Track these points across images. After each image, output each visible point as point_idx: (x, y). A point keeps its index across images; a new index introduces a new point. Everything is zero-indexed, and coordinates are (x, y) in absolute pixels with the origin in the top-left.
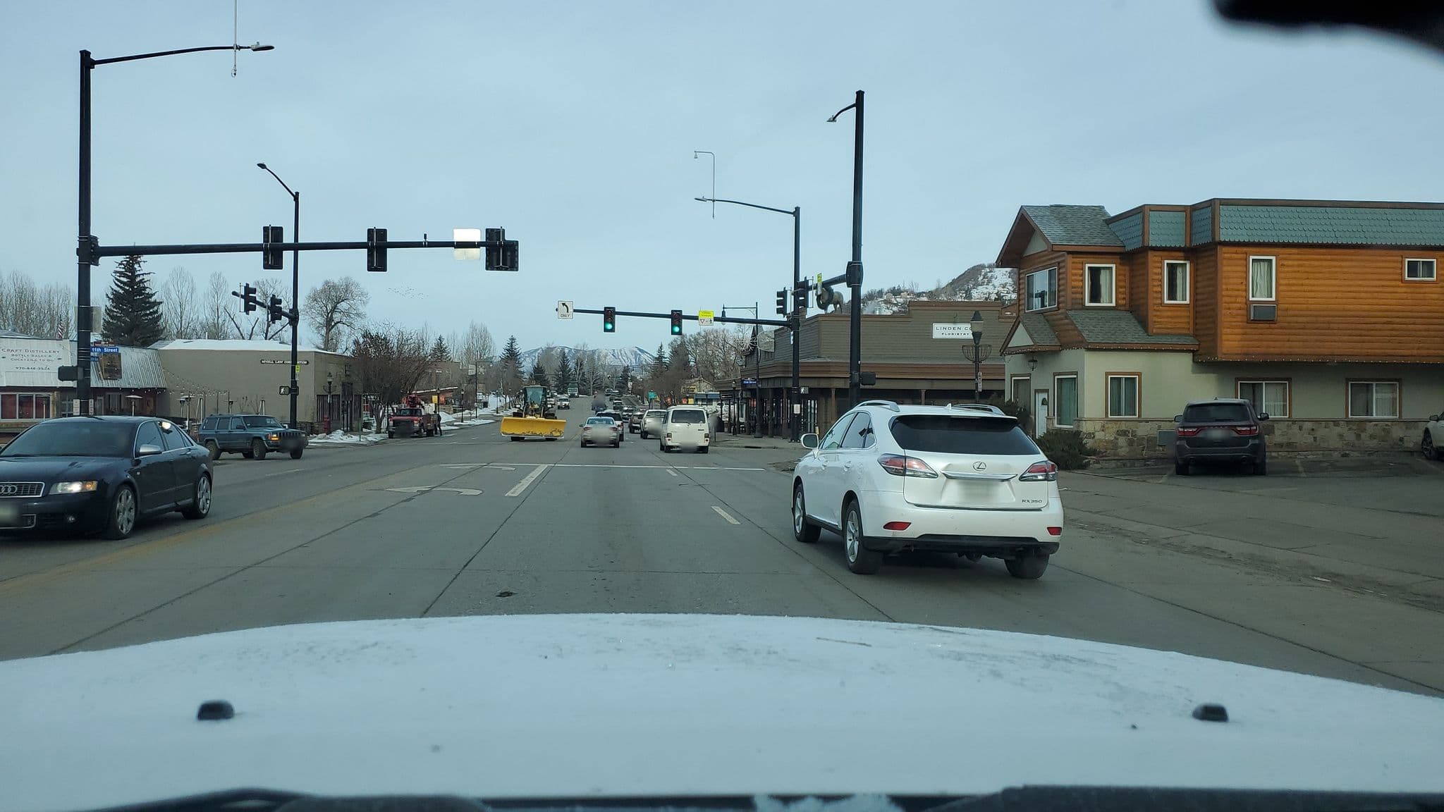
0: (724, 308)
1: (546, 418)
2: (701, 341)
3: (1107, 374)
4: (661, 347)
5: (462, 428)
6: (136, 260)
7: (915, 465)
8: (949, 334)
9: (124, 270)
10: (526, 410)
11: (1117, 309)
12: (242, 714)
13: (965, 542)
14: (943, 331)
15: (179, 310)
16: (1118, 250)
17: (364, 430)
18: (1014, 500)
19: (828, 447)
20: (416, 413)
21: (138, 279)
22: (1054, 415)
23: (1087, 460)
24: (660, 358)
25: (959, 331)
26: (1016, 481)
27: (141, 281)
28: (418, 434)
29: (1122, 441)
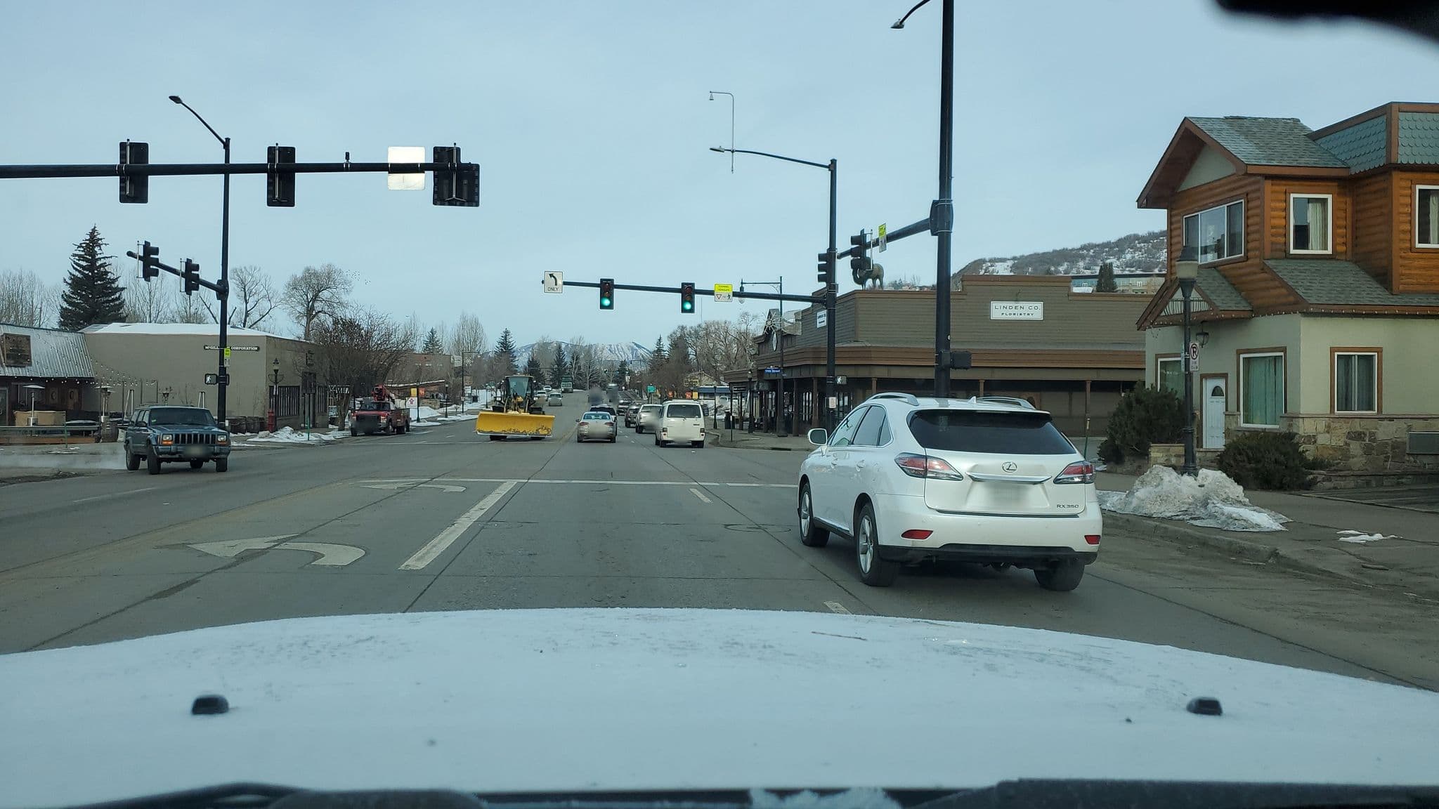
0: (742, 283)
1: (531, 413)
2: (702, 333)
3: (1333, 350)
4: (660, 340)
5: (444, 424)
6: (97, 243)
7: (936, 465)
8: (1010, 314)
9: (83, 253)
10: (508, 404)
11: (1335, 259)
12: (236, 708)
13: (995, 552)
14: (1004, 311)
15: (148, 298)
16: (1334, 173)
17: (330, 426)
18: (1048, 505)
19: (838, 444)
20: (383, 407)
21: (99, 263)
22: (1238, 409)
23: (1311, 477)
24: (659, 350)
25: (1022, 311)
26: (1050, 485)
27: (102, 265)
28: (385, 432)
29: (1355, 448)
